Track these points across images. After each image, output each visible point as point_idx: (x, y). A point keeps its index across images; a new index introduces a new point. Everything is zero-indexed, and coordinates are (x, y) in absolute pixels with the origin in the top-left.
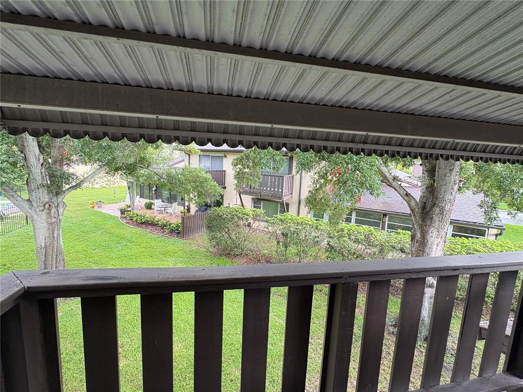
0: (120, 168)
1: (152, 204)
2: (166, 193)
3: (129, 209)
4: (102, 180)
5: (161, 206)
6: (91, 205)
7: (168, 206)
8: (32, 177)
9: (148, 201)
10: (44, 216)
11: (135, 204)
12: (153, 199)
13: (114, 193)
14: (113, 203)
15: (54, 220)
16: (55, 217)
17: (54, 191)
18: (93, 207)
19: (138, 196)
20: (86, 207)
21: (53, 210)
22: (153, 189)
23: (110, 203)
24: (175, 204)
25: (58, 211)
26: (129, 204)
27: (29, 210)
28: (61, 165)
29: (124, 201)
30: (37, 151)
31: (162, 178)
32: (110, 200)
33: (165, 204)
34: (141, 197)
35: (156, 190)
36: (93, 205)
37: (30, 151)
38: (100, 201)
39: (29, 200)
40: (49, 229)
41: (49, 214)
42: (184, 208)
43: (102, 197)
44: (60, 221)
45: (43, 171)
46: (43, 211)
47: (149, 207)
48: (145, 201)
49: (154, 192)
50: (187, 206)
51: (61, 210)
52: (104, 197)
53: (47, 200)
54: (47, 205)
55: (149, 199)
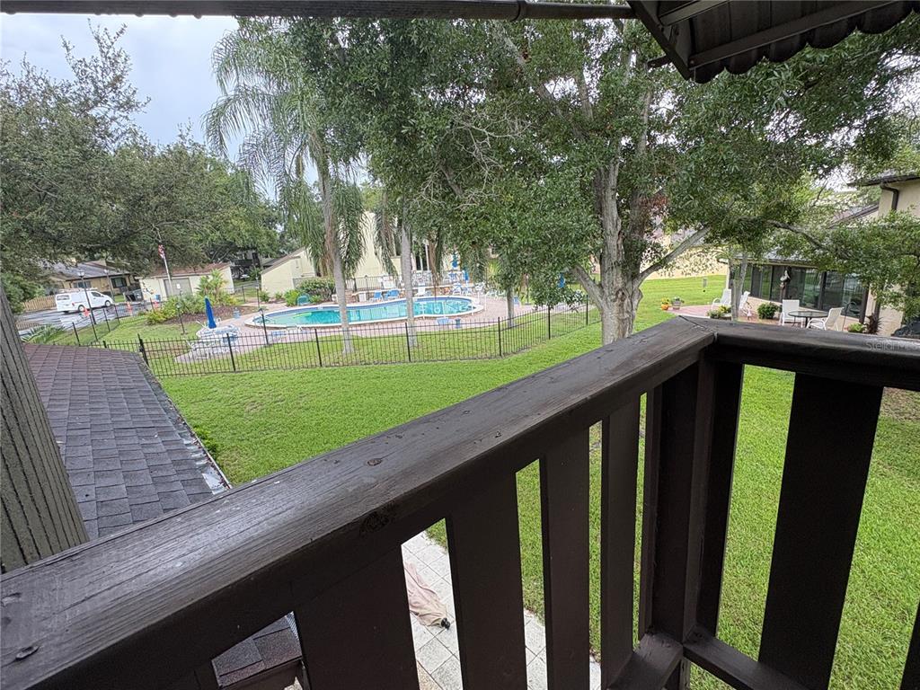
0: (734, 231)
1: (775, 308)
2: (811, 289)
3: (728, 315)
4: (688, 263)
5: (797, 314)
6: (663, 305)
7: (814, 315)
8: (606, 252)
9: (766, 302)
10: (615, 309)
11: (741, 307)
12: (777, 300)
13: (704, 285)
14: (697, 304)
15: (626, 315)
16: (628, 312)
17: (630, 273)
18: (667, 309)
19: (747, 293)
20: (656, 308)
21: (626, 302)
22: (782, 279)
23: (693, 304)
24: (835, 312)
25: (632, 303)
26: (729, 306)
27: (600, 299)
28: (641, 233)
29: (718, 301)
30: (615, 214)
31: (819, 247)
32: (694, 299)
33: (806, 310)
34: (751, 295)
35: (787, 281)
36: (666, 306)
37: (607, 214)
38: (678, 300)
39: (600, 285)
40: (619, 328)
41: (621, 305)
42: (862, 321)
43: (681, 293)
44: (633, 317)
45: (619, 242)
46: (614, 301)
47: (767, 313)
48: (760, 302)
49: (782, 285)
50: (869, 317)
51: (636, 302)
52: (684, 293)
53: (620, 286)
54: (620, 293)
55: (770, 299)
